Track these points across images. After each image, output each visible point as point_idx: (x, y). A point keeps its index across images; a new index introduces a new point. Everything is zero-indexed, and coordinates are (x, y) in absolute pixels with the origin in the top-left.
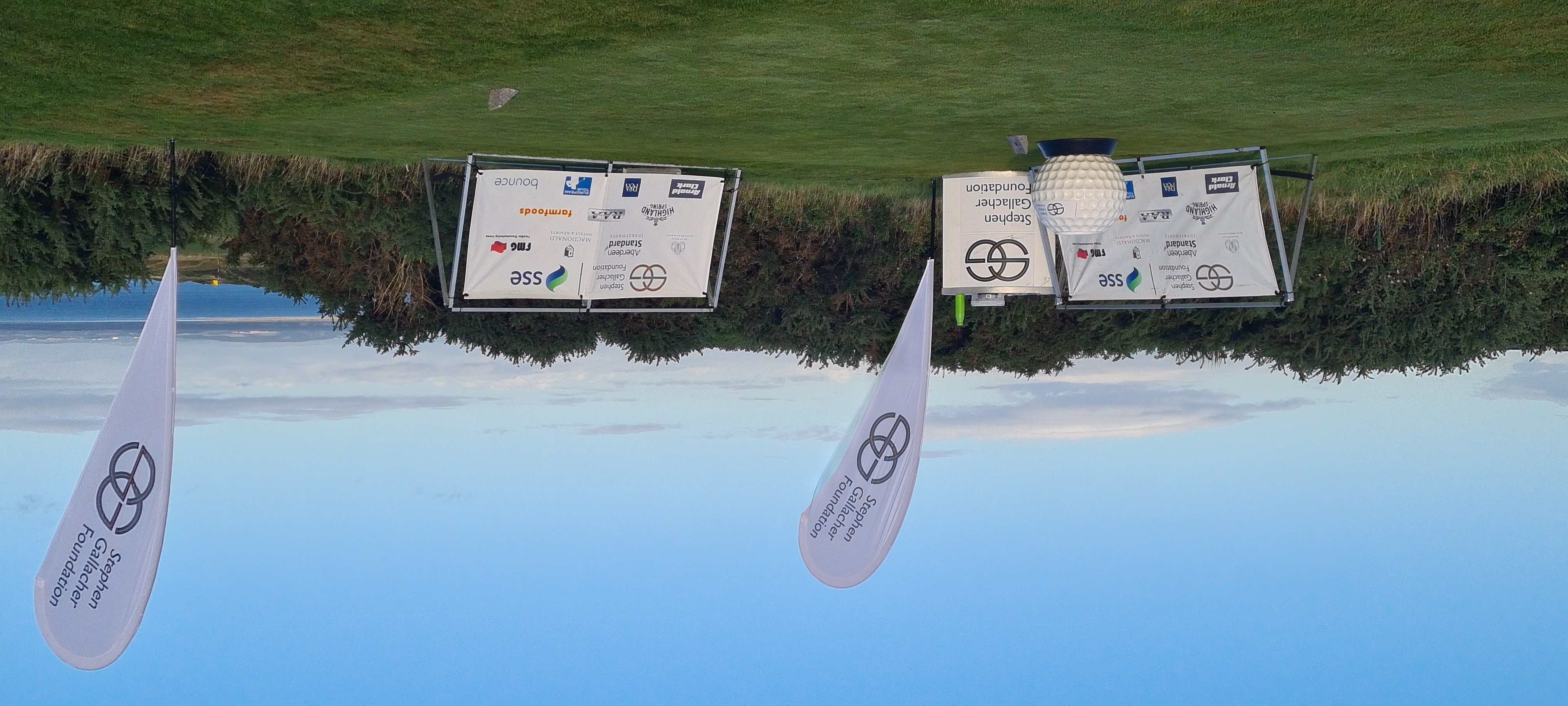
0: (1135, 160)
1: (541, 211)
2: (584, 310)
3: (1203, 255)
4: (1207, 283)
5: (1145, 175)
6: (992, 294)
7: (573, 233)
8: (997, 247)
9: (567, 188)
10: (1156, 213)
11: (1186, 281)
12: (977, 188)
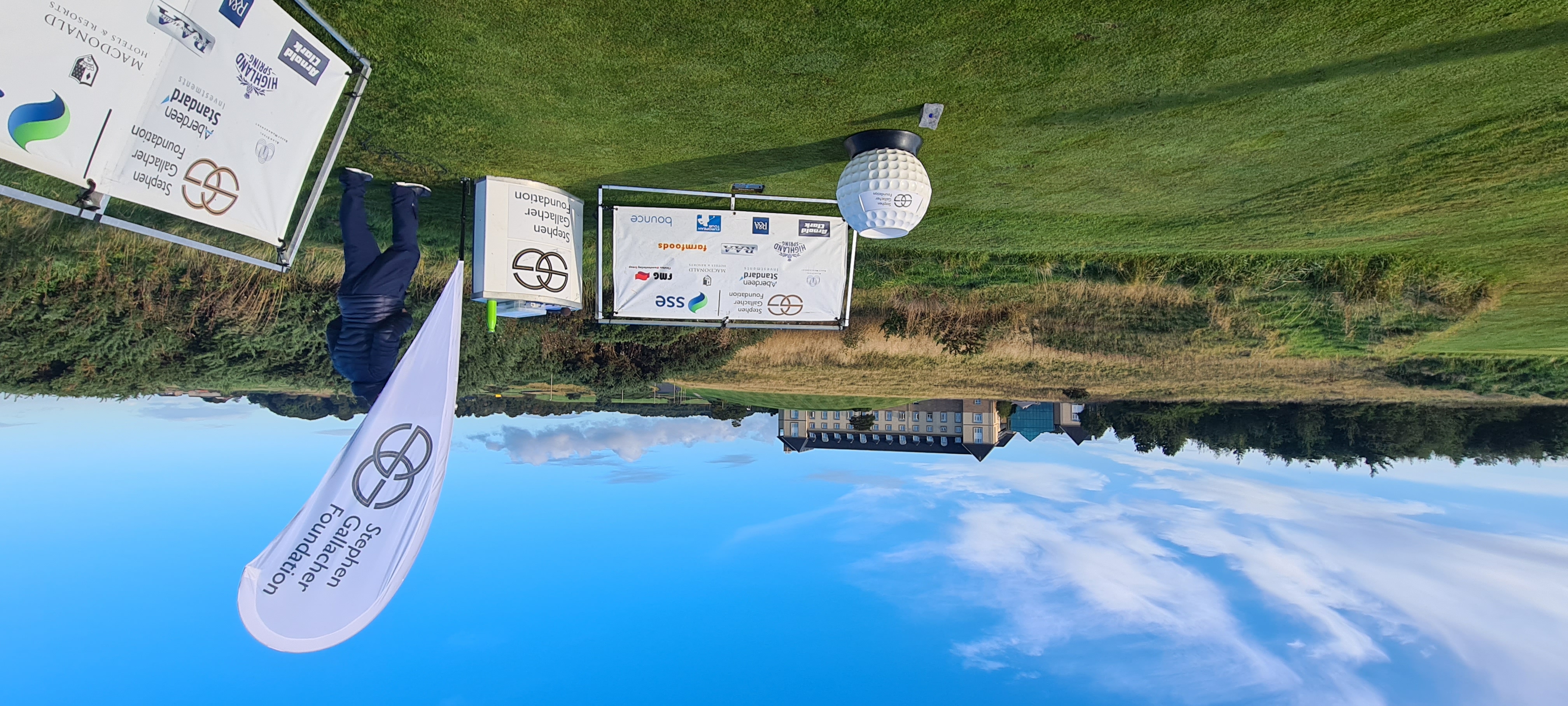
0: (730, 196)
5: (737, 212)
8: (545, 258)
10: (740, 247)
11: (755, 307)
12: (526, 197)
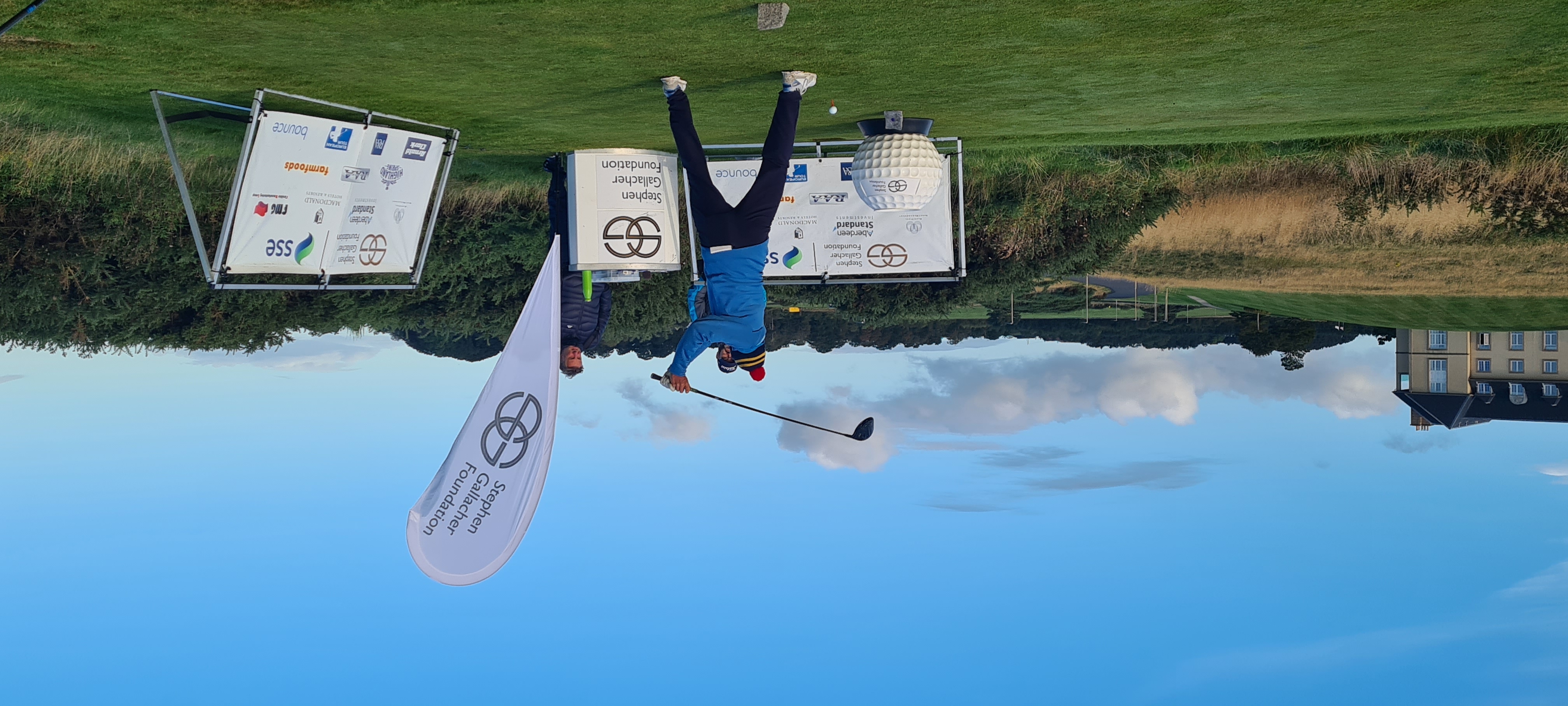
0: (815, 144)
1: (302, 167)
2: (322, 287)
3: (879, 235)
4: (879, 261)
5: (823, 159)
6: (629, 270)
7: (325, 195)
8: (635, 224)
9: (330, 141)
10: (829, 196)
11: (854, 259)
12: (613, 164)
